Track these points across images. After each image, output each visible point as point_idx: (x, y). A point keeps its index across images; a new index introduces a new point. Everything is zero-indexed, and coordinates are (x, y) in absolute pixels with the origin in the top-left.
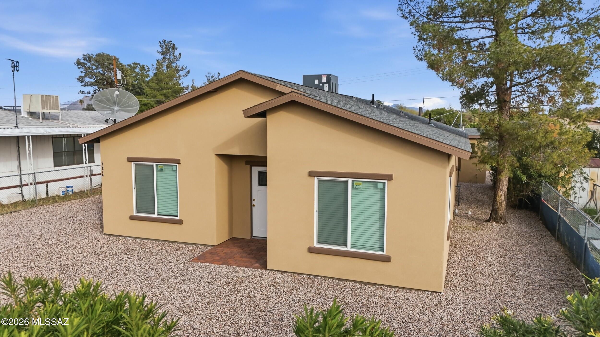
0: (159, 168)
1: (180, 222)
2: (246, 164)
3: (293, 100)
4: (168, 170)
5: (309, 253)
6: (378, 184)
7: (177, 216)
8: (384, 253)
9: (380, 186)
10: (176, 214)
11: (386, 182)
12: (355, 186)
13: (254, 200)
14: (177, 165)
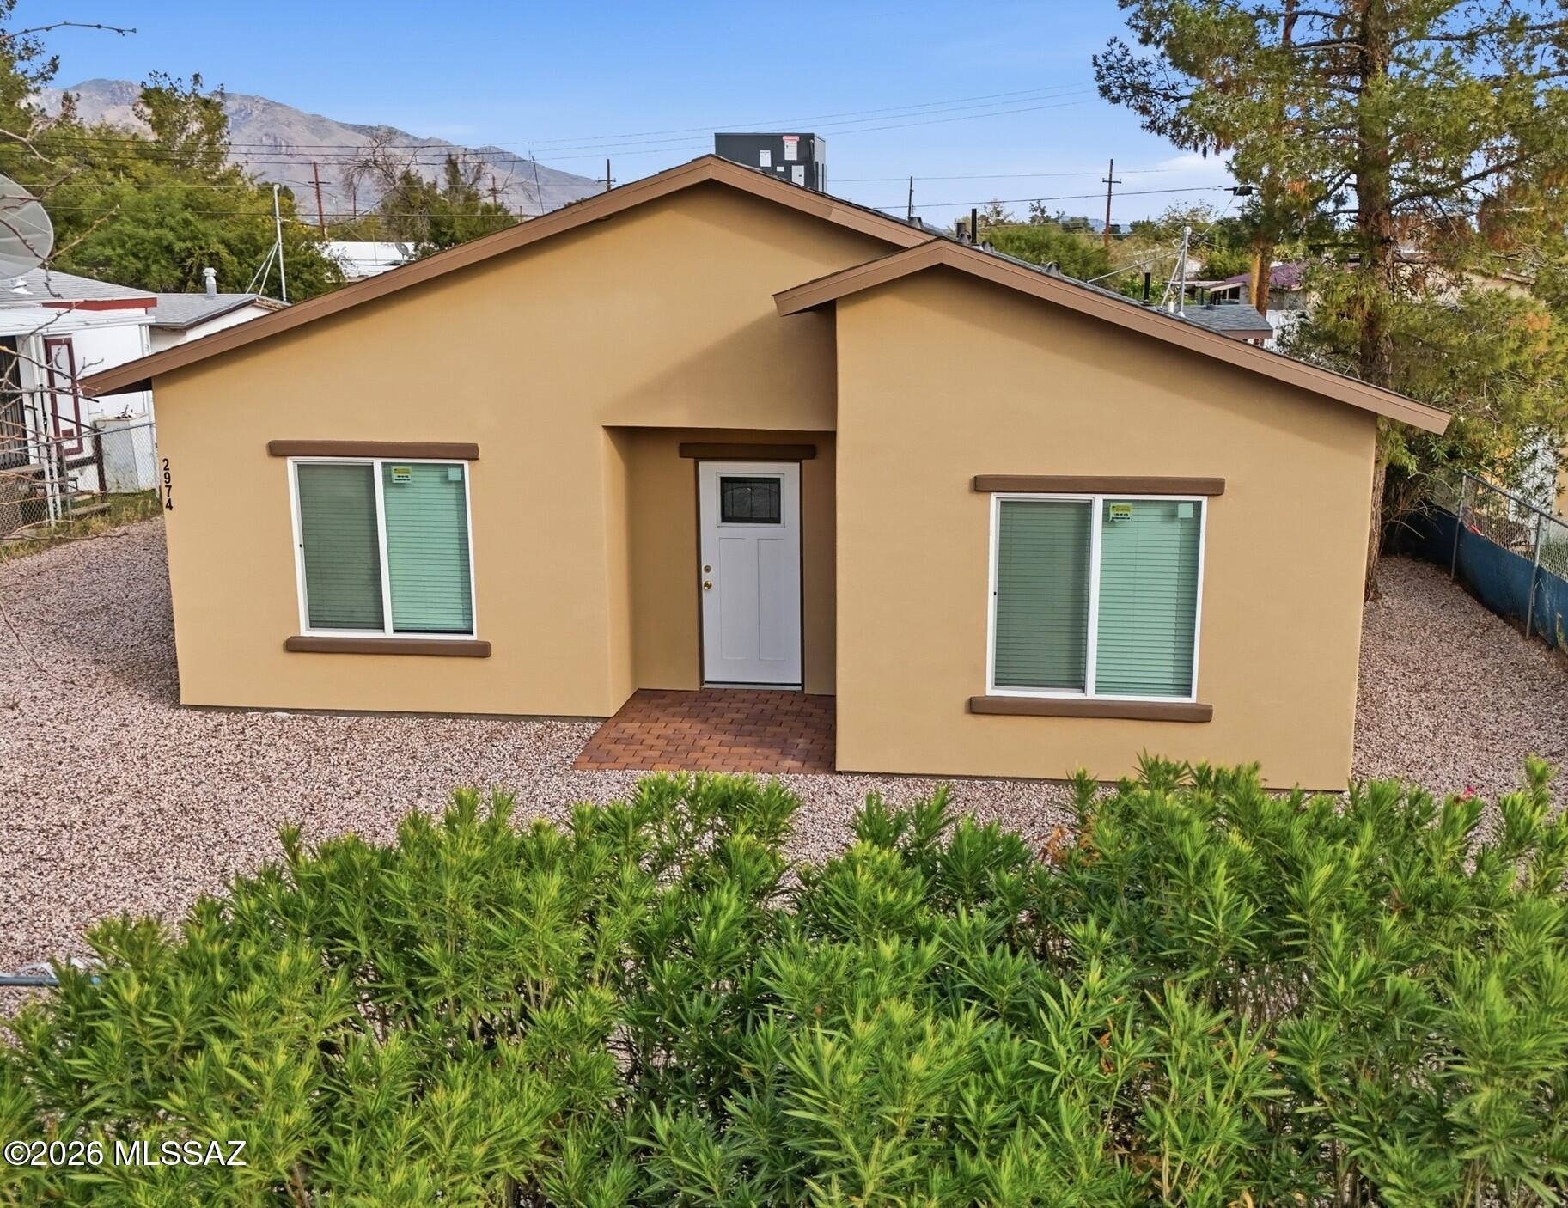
0: (395, 476)
1: (481, 651)
2: (682, 455)
3: (941, 265)
4: (426, 484)
5: (970, 717)
6: (1181, 507)
7: (470, 632)
8: (1192, 700)
9: (1186, 512)
10: (460, 625)
11: (1204, 500)
12: (1112, 515)
13: (708, 569)
14: (466, 463)
